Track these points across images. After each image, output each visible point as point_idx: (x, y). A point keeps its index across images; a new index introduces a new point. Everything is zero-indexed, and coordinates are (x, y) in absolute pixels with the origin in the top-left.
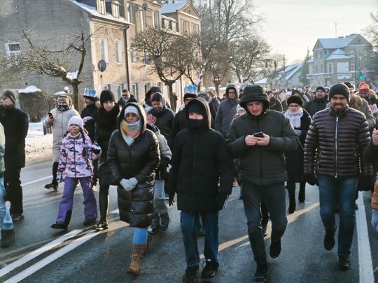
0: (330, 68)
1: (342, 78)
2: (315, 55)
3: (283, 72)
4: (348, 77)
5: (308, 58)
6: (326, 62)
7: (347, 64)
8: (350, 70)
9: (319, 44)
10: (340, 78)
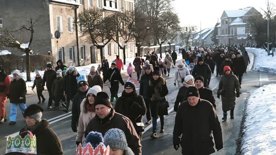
0: (232, 31)
1: (240, 38)
2: (222, 21)
3: (200, 33)
4: (245, 38)
5: (218, 24)
6: (229, 27)
7: (244, 28)
8: (246, 33)
9: (224, 14)
10: (239, 38)
